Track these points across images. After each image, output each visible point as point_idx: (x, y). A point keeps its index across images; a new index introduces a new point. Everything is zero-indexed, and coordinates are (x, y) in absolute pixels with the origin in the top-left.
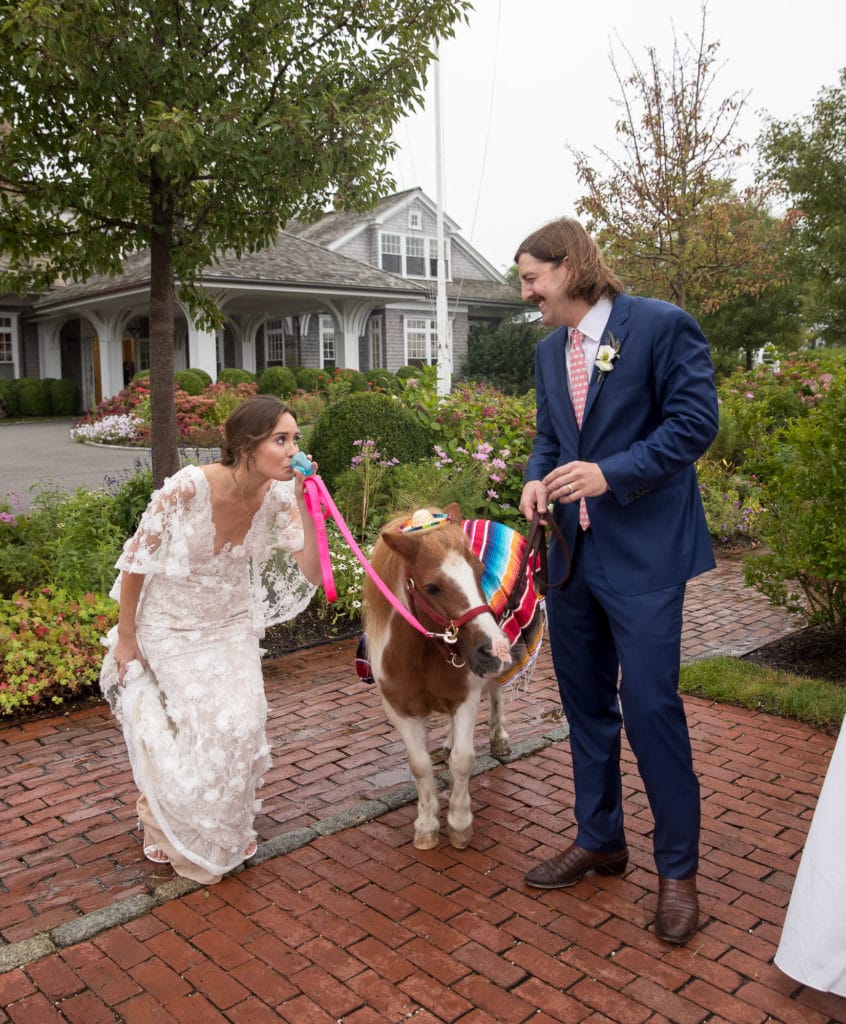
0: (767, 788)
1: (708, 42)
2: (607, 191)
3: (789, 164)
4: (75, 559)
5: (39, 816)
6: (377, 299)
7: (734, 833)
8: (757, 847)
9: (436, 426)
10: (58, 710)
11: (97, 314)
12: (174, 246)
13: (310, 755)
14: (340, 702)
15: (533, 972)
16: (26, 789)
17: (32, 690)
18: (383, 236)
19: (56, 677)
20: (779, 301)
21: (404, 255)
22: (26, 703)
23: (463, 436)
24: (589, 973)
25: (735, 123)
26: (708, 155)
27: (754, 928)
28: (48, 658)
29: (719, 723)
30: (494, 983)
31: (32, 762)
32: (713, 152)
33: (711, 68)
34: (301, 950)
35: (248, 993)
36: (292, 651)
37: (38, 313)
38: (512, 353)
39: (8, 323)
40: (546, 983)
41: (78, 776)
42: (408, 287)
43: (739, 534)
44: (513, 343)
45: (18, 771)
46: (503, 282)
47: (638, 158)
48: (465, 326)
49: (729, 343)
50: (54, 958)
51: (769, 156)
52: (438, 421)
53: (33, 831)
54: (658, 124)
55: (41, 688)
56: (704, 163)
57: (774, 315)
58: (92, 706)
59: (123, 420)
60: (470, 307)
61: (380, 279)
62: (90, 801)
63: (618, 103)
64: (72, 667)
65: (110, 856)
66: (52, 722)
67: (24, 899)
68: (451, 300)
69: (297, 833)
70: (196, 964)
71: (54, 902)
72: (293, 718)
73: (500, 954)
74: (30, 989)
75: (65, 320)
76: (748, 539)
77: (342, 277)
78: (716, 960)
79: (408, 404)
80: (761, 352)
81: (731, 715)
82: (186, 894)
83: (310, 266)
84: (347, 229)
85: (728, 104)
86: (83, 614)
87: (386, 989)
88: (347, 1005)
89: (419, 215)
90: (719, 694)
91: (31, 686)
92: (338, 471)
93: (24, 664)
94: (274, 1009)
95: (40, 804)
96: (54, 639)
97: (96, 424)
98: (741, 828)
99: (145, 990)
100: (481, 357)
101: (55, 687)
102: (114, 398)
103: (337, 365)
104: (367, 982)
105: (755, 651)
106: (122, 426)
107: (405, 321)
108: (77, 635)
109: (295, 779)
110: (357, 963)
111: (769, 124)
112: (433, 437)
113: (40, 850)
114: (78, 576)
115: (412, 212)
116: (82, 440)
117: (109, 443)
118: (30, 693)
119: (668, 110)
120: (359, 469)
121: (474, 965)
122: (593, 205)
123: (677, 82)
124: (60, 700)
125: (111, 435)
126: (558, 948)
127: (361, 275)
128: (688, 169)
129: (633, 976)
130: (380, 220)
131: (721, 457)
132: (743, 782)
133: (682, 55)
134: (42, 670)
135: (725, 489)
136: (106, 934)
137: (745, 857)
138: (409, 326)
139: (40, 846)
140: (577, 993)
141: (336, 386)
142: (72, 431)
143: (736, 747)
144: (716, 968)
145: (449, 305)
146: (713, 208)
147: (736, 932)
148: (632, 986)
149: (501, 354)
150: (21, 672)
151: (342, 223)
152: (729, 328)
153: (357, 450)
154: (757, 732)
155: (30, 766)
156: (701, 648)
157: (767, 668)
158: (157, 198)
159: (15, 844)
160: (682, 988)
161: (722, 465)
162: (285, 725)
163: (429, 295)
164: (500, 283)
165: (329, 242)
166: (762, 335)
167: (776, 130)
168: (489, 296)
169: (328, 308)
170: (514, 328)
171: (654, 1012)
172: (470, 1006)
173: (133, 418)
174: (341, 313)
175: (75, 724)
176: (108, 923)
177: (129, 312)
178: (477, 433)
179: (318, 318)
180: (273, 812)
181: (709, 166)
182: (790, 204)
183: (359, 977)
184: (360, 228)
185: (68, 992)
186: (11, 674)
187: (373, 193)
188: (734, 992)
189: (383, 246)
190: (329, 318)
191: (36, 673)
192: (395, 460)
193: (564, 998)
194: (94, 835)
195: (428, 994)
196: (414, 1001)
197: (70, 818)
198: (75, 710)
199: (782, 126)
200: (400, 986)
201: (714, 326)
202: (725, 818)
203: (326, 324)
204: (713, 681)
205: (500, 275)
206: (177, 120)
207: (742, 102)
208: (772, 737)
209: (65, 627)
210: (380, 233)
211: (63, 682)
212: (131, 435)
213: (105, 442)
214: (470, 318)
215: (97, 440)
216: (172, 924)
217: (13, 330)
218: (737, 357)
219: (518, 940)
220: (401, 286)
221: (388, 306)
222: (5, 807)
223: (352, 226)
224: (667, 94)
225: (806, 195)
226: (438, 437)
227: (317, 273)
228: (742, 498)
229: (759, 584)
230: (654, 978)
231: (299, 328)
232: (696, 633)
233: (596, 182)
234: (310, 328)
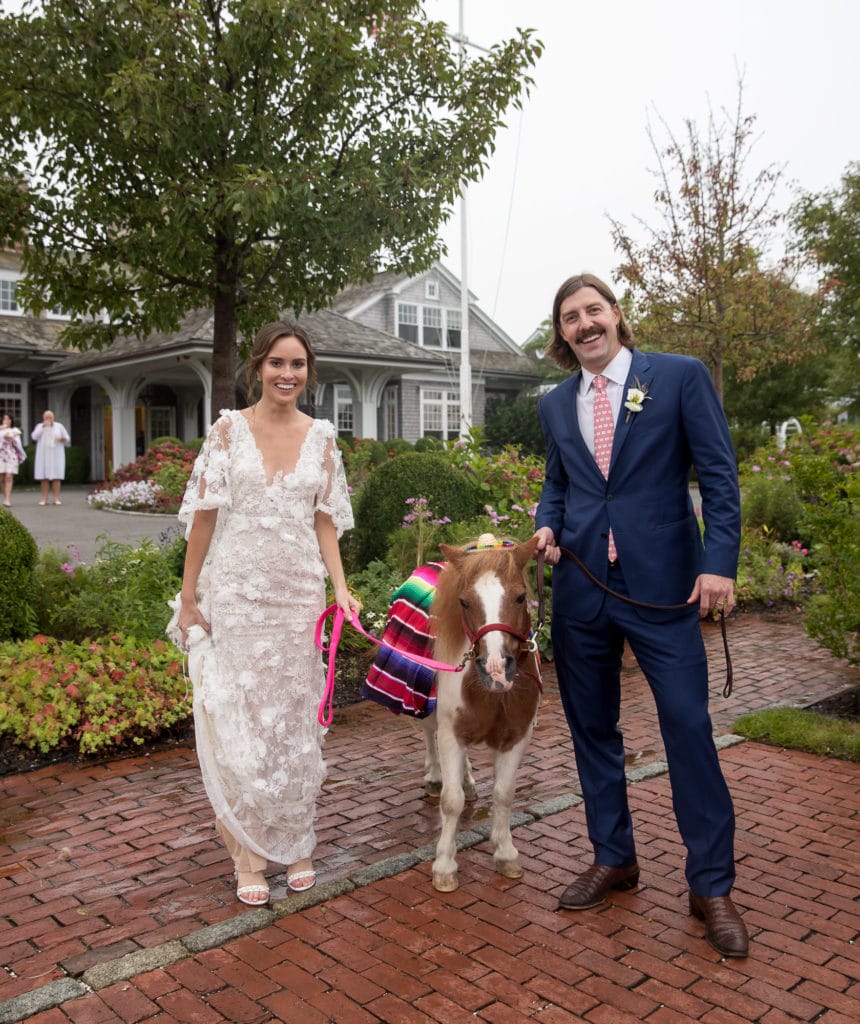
0: (848, 822)
1: (745, 115)
2: (646, 259)
3: (819, 235)
4: (140, 608)
5: (144, 843)
6: (396, 368)
7: (823, 861)
8: (846, 873)
9: (485, 487)
10: (138, 751)
11: (111, 380)
12: (237, 305)
13: (397, 792)
14: (415, 746)
15: (650, 973)
16: (125, 819)
17: (114, 730)
18: (400, 306)
19: (136, 719)
20: (804, 375)
21: (420, 325)
22: (109, 742)
23: (512, 497)
24: (704, 975)
25: (772, 194)
26: (745, 224)
27: (854, 939)
28: (125, 701)
29: (791, 766)
30: (615, 983)
31: (123, 796)
32: (751, 221)
33: (747, 140)
34: (426, 955)
35: (383, 991)
36: (356, 702)
37: (51, 379)
38: (530, 426)
39: (18, 389)
40: (665, 983)
41: (174, 808)
42: (429, 357)
43: (784, 599)
44: (532, 415)
45: (112, 804)
46: (520, 353)
47: (675, 227)
48: (483, 397)
49: (751, 416)
50: (190, 961)
51: (799, 228)
52: (487, 481)
53: (141, 855)
54: (696, 194)
55: (123, 728)
56: (741, 233)
57: (799, 389)
58: (170, 748)
59: (142, 485)
60: (487, 378)
61: (400, 348)
62: (190, 830)
63: (656, 174)
64: (151, 709)
65: (221, 877)
66: (134, 762)
67: (148, 912)
68: (475, 372)
69: (400, 857)
70: (327, 967)
71: (177, 914)
72: (372, 760)
73: (617, 959)
74: (174, 985)
75: (77, 386)
76: (793, 604)
77: (362, 345)
78: (823, 965)
79: (457, 464)
80: (785, 425)
81: (801, 760)
82: (302, 909)
83: (329, 334)
84: (364, 299)
85: (765, 176)
86: (155, 660)
87: (514, 988)
88: (480, 1001)
89: (437, 284)
90: (788, 741)
91: (112, 727)
92: (390, 530)
93: (104, 706)
94: (411, 1003)
95: (142, 833)
96: (130, 683)
97: (115, 490)
98: (827, 856)
99: (283, 988)
100: (498, 429)
101: (136, 729)
102: (130, 465)
103: (354, 435)
104: (494, 982)
105: (816, 704)
106: (142, 492)
107: (422, 392)
108: (152, 680)
109: (386, 813)
110: (481, 966)
111: (800, 196)
112: (483, 498)
113: (152, 872)
114: (146, 625)
115: (429, 283)
116: (100, 506)
117: (129, 509)
118: (113, 733)
119: (707, 181)
120: (412, 528)
121: (593, 968)
122: (632, 273)
123: (713, 153)
124: (142, 741)
125: (131, 502)
126: (671, 955)
127: (382, 345)
128: (726, 238)
129: (746, 978)
130: (397, 289)
131: (759, 525)
132: (823, 817)
133: (717, 128)
134: (121, 713)
135: (767, 555)
136: (234, 942)
137: (835, 881)
138: (425, 397)
139: (151, 868)
140: (695, 992)
141: (356, 456)
142: (90, 497)
143: (811, 788)
144: (825, 972)
145: (473, 377)
146: (750, 278)
147: (837, 942)
148: (747, 986)
149: (518, 427)
150: (102, 713)
151: (358, 293)
152: (754, 401)
153: (409, 508)
154: (829, 775)
155: (123, 800)
156: (762, 702)
157: (832, 718)
158: (223, 257)
159: (127, 865)
160: (794, 987)
161: (763, 531)
162: (364, 766)
163: (452, 366)
164: (516, 355)
165: (345, 311)
166: (787, 409)
167: (807, 202)
168: (506, 368)
169: (346, 377)
170: (532, 401)
171: (772, 1007)
172: (598, 1002)
173: (153, 485)
174: (360, 381)
175: (157, 764)
176: (236, 933)
177: (144, 379)
178: (526, 494)
179: (332, 388)
180: (371, 841)
181: (747, 236)
182: (821, 275)
183: (487, 977)
184: (377, 298)
185: (211, 989)
186: (93, 715)
187: (425, 256)
188: (844, 992)
189: (400, 316)
190: (346, 388)
191: (115, 715)
192: (447, 519)
193: (684, 995)
194: (201, 859)
195: (555, 992)
196: (541, 998)
197: (176, 844)
198: (155, 752)
199: (812, 198)
200: (527, 985)
201: (738, 399)
202: (809, 847)
203: (341, 395)
204: (781, 729)
205: (516, 345)
206: (262, 180)
207: (779, 174)
208: (846, 779)
209: (140, 671)
210: (397, 303)
211: (144, 724)
212: (151, 502)
213: (125, 508)
214: (487, 390)
215: (116, 506)
216: (297, 934)
217: (23, 396)
218: (759, 432)
219: (631, 948)
220: (421, 355)
221: (405, 377)
222: (108, 834)
223: (369, 296)
224: (704, 165)
225: (836, 266)
226: (489, 497)
227: (336, 341)
228: (784, 565)
229: (822, 637)
230: (766, 979)
231: (313, 398)
232: (753, 689)
233: (633, 251)
234: (325, 398)
